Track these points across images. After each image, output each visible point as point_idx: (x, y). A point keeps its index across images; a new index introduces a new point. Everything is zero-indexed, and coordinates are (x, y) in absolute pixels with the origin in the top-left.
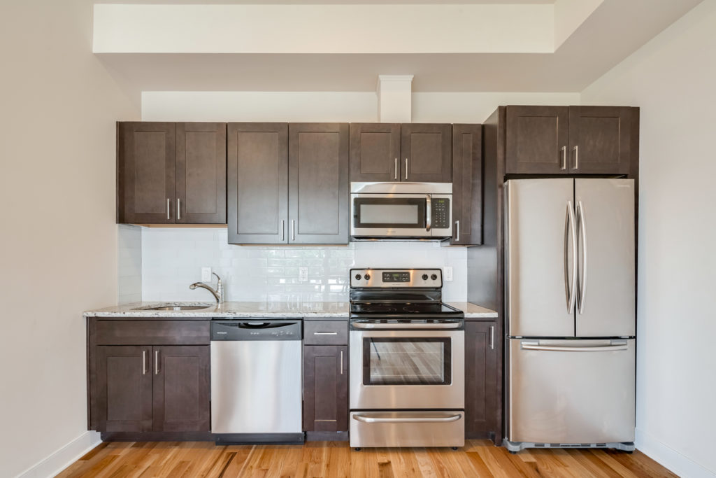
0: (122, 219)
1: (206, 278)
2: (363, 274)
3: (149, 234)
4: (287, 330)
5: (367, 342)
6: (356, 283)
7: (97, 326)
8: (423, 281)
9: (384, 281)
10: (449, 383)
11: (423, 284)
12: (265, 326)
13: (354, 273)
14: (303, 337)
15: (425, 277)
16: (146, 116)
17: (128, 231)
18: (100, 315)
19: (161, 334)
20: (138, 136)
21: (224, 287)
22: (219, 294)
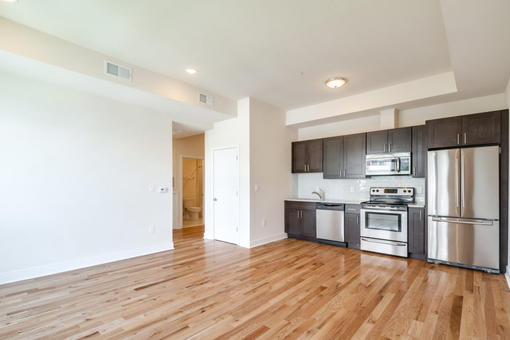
0: (293, 172)
1: (318, 191)
2: (376, 190)
3: (300, 176)
4: (339, 207)
5: (367, 213)
6: (372, 193)
7: (287, 204)
8: (404, 193)
9: (385, 192)
10: (401, 232)
11: (403, 194)
12: (333, 206)
13: (372, 189)
14: (344, 211)
15: (405, 191)
16: (300, 139)
17: (295, 175)
18: (288, 200)
19: (303, 207)
20: (297, 146)
21: (324, 194)
22: (321, 196)
